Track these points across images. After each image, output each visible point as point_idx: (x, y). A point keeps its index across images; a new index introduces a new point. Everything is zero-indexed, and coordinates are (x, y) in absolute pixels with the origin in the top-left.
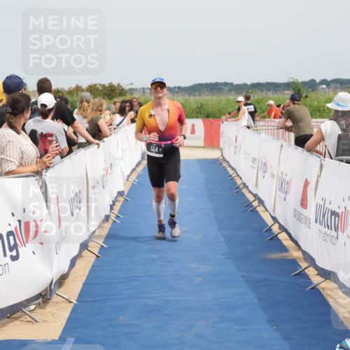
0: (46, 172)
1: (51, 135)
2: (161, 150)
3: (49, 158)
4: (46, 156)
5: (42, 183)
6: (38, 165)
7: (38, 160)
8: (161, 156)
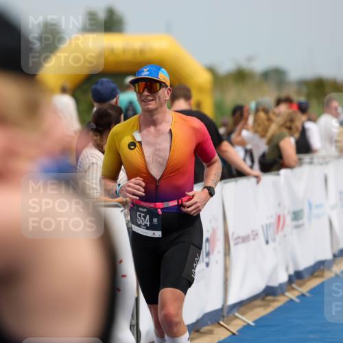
2: (155, 221)
8: (158, 234)
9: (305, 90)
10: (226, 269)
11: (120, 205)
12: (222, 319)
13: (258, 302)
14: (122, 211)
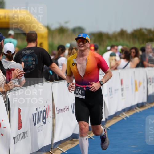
0: (9, 92)
1: (13, 70)
2: (83, 92)
3: (12, 84)
4: (10, 82)
5: (7, 99)
6: (5, 88)
7: (5, 84)
8: (84, 97)
9: (93, 38)
10: (53, 125)
11: (1, 93)
12: (51, 149)
13: (68, 142)
14: (2, 96)
